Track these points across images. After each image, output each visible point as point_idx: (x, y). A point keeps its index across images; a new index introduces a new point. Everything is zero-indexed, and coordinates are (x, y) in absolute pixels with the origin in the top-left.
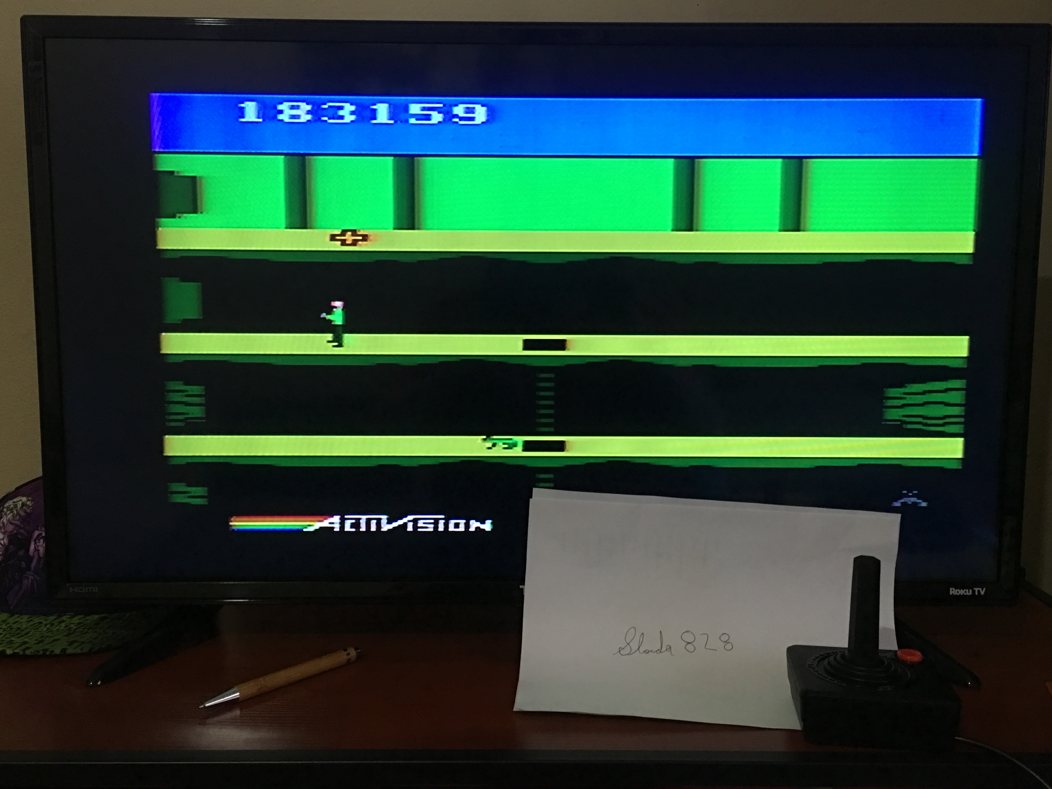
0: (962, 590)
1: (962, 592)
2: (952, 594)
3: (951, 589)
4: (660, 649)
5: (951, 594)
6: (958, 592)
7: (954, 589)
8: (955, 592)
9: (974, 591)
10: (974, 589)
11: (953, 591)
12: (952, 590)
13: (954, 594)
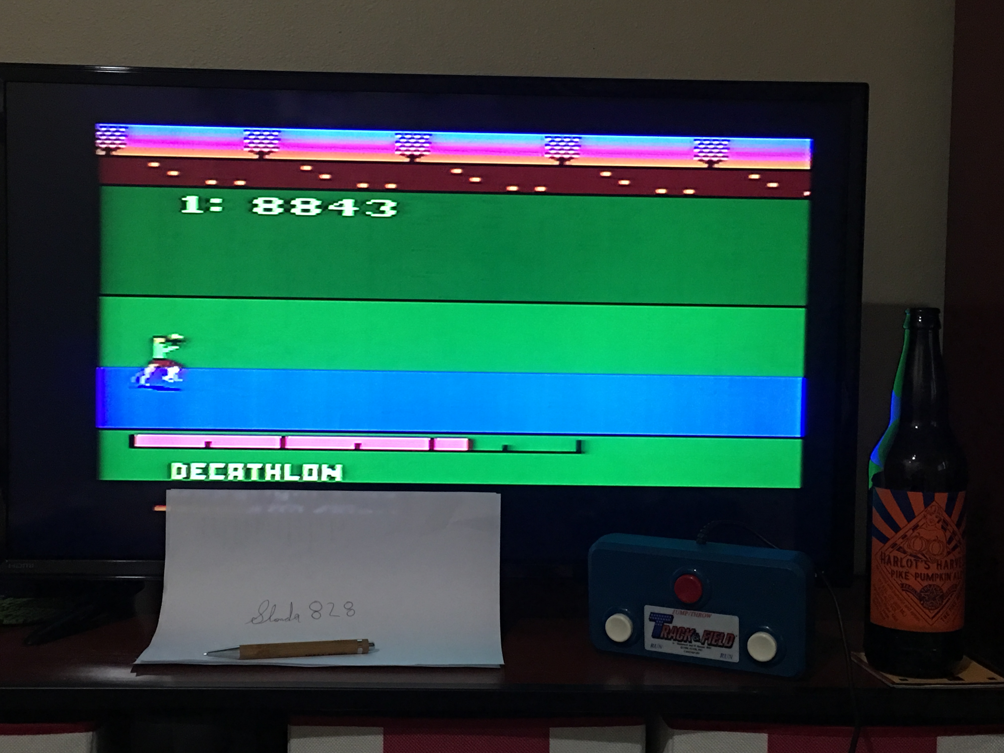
4: (289, 617)
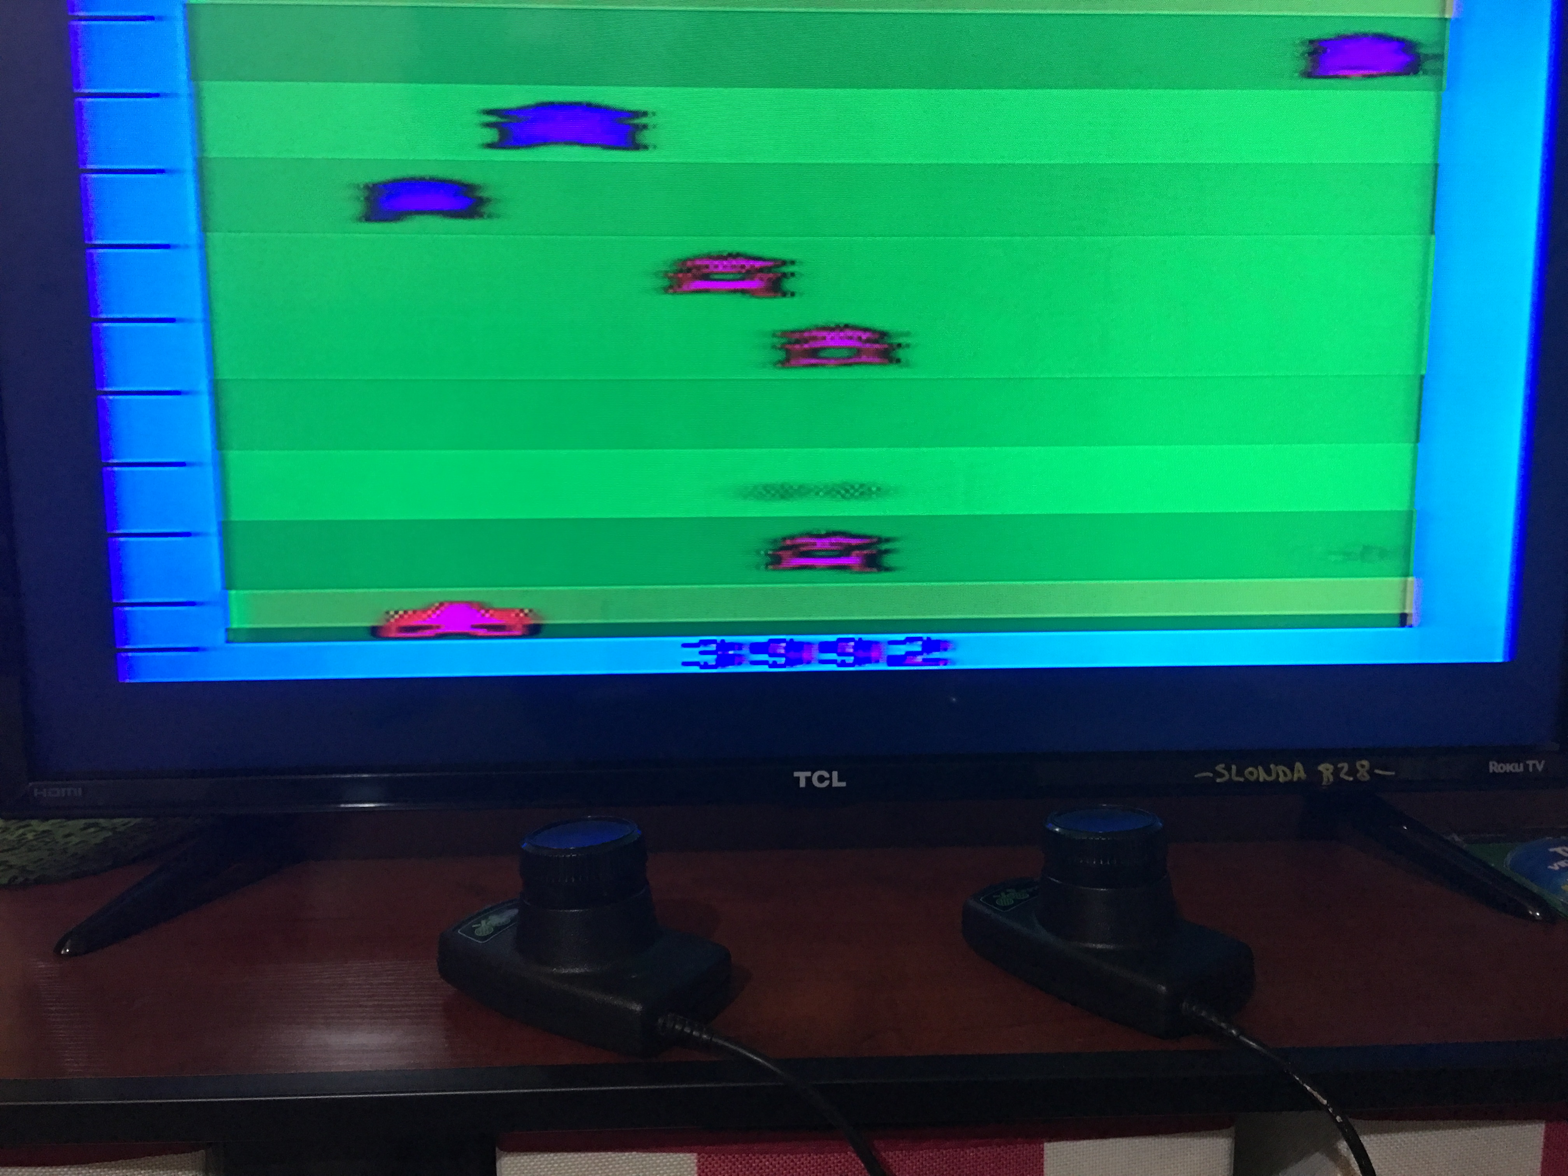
0: (1508, 765)
1: (1509, 768)
2: (1493, 770)
3: (1491, 763)
5: (1491, 771)
6: (1502, 768)
7: (1496, 764)
8: (1497, 768)
9: (1526, 767)
10: (1528, 762)
11: (1494, 767)
12: (1493, 765)
13: (1496, 771)
